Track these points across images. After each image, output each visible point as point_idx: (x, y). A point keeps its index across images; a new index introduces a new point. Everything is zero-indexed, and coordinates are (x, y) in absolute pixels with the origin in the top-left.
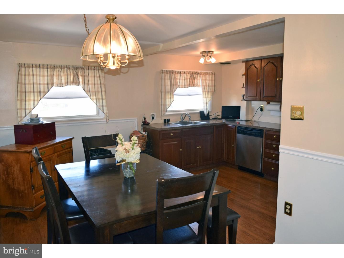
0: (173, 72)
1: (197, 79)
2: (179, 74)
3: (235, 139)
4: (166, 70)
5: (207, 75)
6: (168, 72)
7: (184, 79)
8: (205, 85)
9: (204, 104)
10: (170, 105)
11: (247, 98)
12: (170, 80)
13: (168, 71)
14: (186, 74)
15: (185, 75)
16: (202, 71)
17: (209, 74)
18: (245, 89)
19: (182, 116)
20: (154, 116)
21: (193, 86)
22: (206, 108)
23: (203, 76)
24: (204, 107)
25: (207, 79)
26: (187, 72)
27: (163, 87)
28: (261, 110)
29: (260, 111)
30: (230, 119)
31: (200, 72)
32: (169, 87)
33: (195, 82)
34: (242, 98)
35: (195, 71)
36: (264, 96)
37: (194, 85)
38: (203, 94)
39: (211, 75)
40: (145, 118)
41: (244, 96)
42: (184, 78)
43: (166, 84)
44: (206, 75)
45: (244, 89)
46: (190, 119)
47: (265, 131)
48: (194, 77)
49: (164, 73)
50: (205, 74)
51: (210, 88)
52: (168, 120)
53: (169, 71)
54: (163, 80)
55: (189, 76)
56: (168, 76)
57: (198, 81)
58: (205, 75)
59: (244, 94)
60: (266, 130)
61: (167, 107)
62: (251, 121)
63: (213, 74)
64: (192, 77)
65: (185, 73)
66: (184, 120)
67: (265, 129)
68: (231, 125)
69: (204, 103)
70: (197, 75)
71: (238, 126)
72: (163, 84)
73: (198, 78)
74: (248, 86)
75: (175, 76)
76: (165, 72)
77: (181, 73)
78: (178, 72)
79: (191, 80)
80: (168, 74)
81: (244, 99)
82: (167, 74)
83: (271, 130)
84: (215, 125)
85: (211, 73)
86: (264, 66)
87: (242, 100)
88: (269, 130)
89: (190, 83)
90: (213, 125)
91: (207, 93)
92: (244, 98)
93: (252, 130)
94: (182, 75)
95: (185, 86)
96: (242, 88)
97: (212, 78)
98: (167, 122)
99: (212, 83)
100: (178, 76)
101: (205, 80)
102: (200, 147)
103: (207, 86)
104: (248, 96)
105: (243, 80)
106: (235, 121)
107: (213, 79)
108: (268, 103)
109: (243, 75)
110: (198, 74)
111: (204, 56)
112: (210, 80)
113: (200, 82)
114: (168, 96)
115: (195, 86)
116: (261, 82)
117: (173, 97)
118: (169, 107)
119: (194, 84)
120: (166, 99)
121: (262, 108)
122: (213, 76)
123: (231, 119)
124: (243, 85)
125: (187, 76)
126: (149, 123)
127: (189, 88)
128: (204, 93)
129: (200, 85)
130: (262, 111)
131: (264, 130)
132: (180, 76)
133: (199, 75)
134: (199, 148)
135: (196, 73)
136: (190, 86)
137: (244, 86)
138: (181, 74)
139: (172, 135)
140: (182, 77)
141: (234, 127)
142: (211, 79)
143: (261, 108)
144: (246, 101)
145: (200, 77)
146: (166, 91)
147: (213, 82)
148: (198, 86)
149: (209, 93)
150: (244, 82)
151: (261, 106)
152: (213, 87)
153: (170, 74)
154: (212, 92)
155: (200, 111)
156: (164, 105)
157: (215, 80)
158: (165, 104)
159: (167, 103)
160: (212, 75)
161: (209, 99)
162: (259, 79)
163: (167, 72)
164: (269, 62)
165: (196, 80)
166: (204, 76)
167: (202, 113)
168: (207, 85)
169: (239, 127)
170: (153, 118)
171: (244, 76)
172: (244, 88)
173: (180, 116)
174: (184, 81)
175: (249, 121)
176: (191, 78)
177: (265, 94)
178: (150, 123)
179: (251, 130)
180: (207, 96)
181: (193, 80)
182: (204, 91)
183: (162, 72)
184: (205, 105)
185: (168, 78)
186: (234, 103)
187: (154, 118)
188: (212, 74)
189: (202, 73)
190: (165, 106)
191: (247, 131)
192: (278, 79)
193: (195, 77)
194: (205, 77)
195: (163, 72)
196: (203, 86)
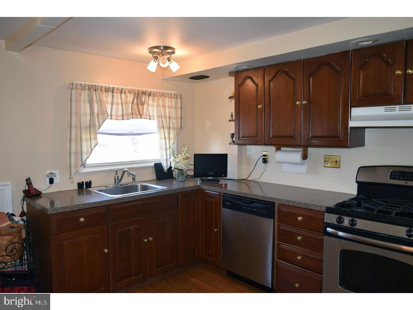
0: (97, 88)
1: (148, 105)
2: (110, 94)
3: (220, 218)
4: (80, 83)
5: (167, 99)
6: (86, 88)
7: (122, 103)
8: (162, 115)
9: (162, 150)
10: (90, 153)
11: (239, 139)
12: (90, 102)
13: (85, 86)
14: (125, 93)
15: (123, 95)
16: (158, 91)
17: (170, 96)
18: (235, 123)
19: (117, 174)
20: (55, 176)
21: (139, 117)
22: (165, 157)
23: (158, 99)
24: (162, 156)
25: (167, 104)
26: (127, 91)
27: (74, 117)
28: (265, 161)
29: (263, 163)
30: (209, 178)
31: (152, 92)
32: (88, 117)
33: (143, 110)
34: (230, 140)
35: (144, 89)
36: (271, 137)
37: (141, 115)
38: (160, 133)
39: (174, 98)
40: (29, 182)
41: (233, 136)
42: (121, 101)
43: (82, 112)
44: (166, 97)
45: (233, 123)
46: (134, 179)
47: (278, 207)
48: (141, 101)
49: (76, 88)
50: (163, 95)
51: (173, 121)
52: (89, 184)
53: (87, 86)
54: (74, 103)
55: (130, 98)
56: (84, 95)
57: (150, 108)
58: (163, 97)
59: (234, 132)
60: (279, 204)
61: (84, 157)
62: (247, 180)
63: (179, 96)
64: (137, 99)
65: (123, 91)
66: (123, 182)
67: (279, 202)
68: (212, 190)
69: (161, 148)
70: (147, 97)
71: (225, 194)
72: (74, 110)
73: (150, 102)
74: (241, 118)
75: (100, 96)
76: (79, 87)
77: (114, 90)
78: (107, 90)
79: (136, 107)
80: (85, 93)
81: (234, 142)
82: (83, 92)
83: (291, 204)
84: (180, 193)
85: (174, 95)
86: (270, 80)
87: (230, 144)
88: (287, 203)
89: (133, 110)
90: (178, 192)
91: (166, 131)
92: (234, 139)
93: (252, 202)
94: (117, 95)
95: (123, 116)
96: (230, 121)
97: (176, 103)
98: (85, 187)
99: (177, 113)
100: (107, 98)
101: (164, 106)
102: (151, 239)
103: (168, 117)
104: (240, 136)
105: (231, 107)
106: (219, 181)
107: (179, 105)
108: (278, 149)
109: (230, 98)
110: (150, 95)
111: (156, 58)
112: (172, 107)
113: (153, 111)
114: (85, 136)
115: (144, 117)
116: (266, 109)
117: (96, 138)
118: (88, 158)
119: (141, 112)
120: (81, 141)
121: (266, 157)
122: (179, 100)
123: (212, 178)
124: (232, 116)
125: (126, 97)
126: (41, 193)
127: (132, 120)
128: (162, 130)
129: (154, 116)
130: (266, 164)
131: (276, 204)
132: (113, 96)
133: (151, 97)
134: (148, 241)
135: (145, 94)
136: (134, 116)
137: (234, 118)
138: (114, 94)
139: (84, 222)
140: (118, 98)
141: (217, 194)
142: (174, 105)
143: (264, 157)
144: (237, 146)
145: (153, 100)
146: (82, 125)
147: (179, 111)
148: (150, 117)
149: (172, 131)
150: (233, 111)
151: (264, 153)
152: (179, 121)
153: (90, 92)
154: (177, 128)
155: (155, 164)
156: (76, 153)
157: (181, 109)
158: (79, 151)
159: (84, 150)
160: (177, 98)
161: (172, 141)
162: (260, 105)
163: (83, 87)
164: (279, 71)
165: (145, 106)
166: (161, 99)
167: (158, 167)
168: (168, 115)
169: (226, 196)
170: (51, 181)
171: (233, 101)
172: (233, 121)
173: (114, 174)
174: (120, 107)
175: (243, 181)
176: (135, 101)
177: (272, 133)
178: (43, 192)
179: (250, 202)
180: (167, 136)
181: (140, 107)
182: (161, 127)
183: (71, 86)
184: (164, 152)
185: (86, 98)
186: (216, 149)
187: (55, 181)
188: (176, 96)
189: (158, 94)
190: (79, 156)
191: (243, 204)
192: (298, 103)
193: (144, 101)
194: (164, 101)
195: (74, 86)
196: (160, 117)
